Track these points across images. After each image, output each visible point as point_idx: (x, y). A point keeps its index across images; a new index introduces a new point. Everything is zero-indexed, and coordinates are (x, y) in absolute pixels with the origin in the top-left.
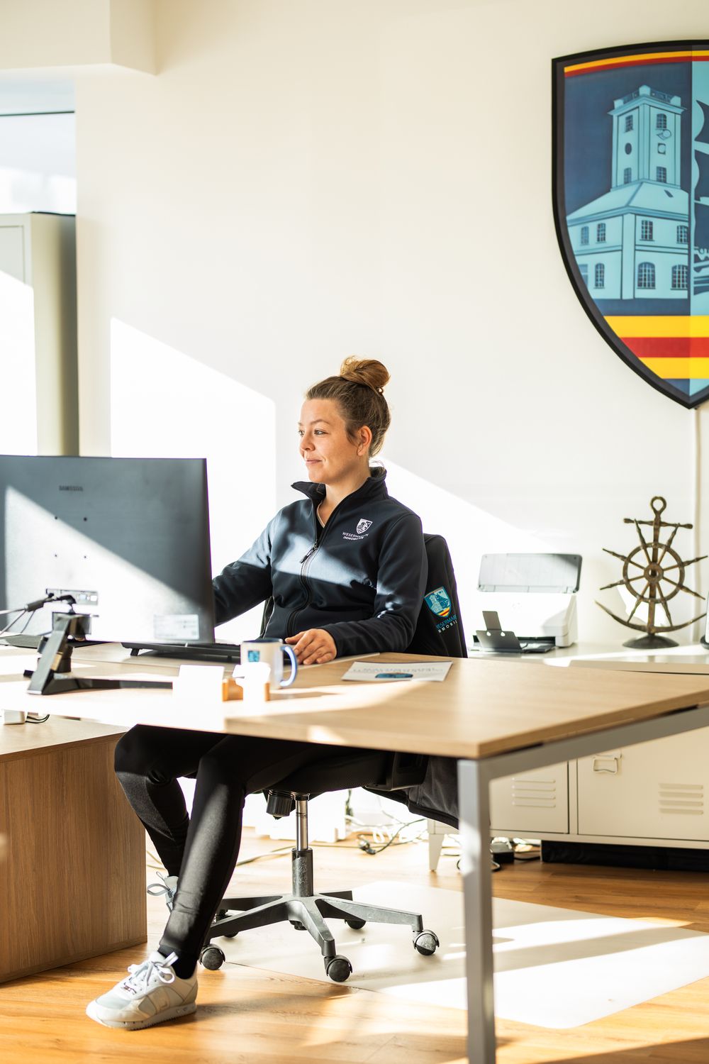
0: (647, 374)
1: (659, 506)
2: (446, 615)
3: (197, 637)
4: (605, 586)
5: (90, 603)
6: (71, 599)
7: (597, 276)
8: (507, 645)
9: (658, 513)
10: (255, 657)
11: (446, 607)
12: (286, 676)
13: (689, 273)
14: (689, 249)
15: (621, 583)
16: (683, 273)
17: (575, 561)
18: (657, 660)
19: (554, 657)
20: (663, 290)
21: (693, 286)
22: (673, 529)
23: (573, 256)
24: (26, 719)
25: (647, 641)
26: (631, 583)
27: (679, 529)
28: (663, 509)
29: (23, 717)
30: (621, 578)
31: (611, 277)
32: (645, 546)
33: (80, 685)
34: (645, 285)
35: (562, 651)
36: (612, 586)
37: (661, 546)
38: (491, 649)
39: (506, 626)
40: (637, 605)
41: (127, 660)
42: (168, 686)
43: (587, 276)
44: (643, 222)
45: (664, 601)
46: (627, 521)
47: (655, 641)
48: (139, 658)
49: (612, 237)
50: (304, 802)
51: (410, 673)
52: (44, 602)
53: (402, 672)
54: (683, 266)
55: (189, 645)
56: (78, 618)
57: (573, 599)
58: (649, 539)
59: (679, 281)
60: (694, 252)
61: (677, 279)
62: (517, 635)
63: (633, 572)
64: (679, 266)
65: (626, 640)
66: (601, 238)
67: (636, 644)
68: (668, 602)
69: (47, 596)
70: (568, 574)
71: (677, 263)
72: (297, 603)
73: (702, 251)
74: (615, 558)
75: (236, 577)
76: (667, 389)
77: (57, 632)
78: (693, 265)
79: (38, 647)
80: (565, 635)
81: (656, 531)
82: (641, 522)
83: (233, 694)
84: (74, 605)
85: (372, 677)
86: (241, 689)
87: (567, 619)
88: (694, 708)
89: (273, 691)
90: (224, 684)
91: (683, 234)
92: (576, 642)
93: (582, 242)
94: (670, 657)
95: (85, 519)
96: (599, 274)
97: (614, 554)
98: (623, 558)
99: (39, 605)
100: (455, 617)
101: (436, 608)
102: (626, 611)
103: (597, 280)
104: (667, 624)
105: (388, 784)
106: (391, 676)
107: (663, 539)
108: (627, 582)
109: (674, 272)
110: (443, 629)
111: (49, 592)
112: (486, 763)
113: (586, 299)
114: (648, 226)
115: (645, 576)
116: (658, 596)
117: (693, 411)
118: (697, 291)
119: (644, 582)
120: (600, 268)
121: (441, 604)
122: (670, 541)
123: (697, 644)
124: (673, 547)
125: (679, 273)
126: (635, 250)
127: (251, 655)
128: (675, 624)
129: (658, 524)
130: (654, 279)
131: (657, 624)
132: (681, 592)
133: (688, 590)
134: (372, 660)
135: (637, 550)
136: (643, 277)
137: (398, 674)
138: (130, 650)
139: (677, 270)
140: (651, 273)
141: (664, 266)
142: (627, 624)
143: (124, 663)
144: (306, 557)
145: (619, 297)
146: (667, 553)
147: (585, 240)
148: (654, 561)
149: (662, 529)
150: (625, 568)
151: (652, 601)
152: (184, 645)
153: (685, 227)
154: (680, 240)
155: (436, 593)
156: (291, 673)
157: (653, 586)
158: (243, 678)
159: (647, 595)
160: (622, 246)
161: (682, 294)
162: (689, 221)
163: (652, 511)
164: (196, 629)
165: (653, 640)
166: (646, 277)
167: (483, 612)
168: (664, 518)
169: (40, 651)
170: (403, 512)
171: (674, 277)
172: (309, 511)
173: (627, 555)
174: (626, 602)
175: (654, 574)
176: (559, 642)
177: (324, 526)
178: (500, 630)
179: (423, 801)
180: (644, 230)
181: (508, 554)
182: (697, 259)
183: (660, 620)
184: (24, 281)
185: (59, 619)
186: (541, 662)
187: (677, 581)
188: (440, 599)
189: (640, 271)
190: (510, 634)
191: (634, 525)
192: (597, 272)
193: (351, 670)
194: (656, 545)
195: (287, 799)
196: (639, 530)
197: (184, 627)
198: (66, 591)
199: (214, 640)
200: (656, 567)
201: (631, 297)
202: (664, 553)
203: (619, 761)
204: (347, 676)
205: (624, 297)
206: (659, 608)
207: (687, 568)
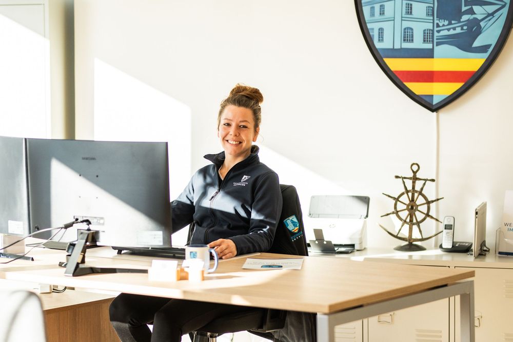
0: (408, 92)
1: (415, 169)
2: (296, 231)
3: (161, 244)
4: (384, 215)
5: (99, 224)
6: (88, 222)
7: (379, 35)
8: (328, 249)
9: (415, 173)
10: (194, 255)
11: (296, 227)
12: (211, 266)
13: (433, 34)
14: (433, 20)
15: (393, 213)
16: (430, 33)
17: (365, 200)
18: (414, 258)
19: (354, 256)
20: (418, 43)
21: (435, 41)
22: (424, 182)
23: (365, 23)
24: (53, 291)
25: (408, 247)
26: (399, 213)
27: (427, 182)
28: (417, 171)
29: (51, 289)
30: (393, 210)
31: (387, 35)
32: (407, 192)
33: (93, 271)
34: (407, 41)
35: (358, 252)
36: (388, 215)
37: (417, 192)
38: (320, 251)
39: (327, 238)
40: (402, 226)
41: (116, 256)
42: (145, 271)
43: (373, 35)
44: (406, 4)
45: (418, 223)
46: (397, 177)
47: (413, 247)
48: (122, 255)
49: (388, 12)
50: (214, 339)
51: (280, 265)
52: (73, 223)
53: (275, 264)
54: (430, 30)
55: (152, 248)
56: (93, 233)
57: (365, 223)
58: (410, 188)
59: (427, 38)
60: (436, 22)
61: (426, 37)
62: (333, 243)
63: (400, 206)
64: (428, 30)
65: (395, 246)
66: (382, 13)
67: (402, 249)
68: (420, 224)
69: (74, 220)
70: (362, 208)
71: (426, 28)
72: (209, 224)
73: (441, 21)
74: (390, 198)
75: (176, 209)
76: (420, 101)
77: (81, 241)
78: (436, 29)
79: (67, 249)
80: (361, 243)
81: (414, 183)
82: (405, 178)
83: (183, 277)
84: (90, 225)
85: (259, 267)
86: (187, 273)
87: (362, 233)
88: (446, 285)
89: (206, 275)
90: (178, 271)
91: (430, 11)
92: (366, 247)
93: (371, 15)
94: (422, 256)
95: (97, 176)
96: (381, 34)
97: (389, 196)
98: (394, 198)
99: (70, 225)
100: (301, 232)
101: (291, 227)
102: (396, 229)
103: (379, 37)
104: (420, 237)
105: (264, 329)
106: (270, 266)
107: (418, 188)
108: (396, 212)
109: (424, 33)
110: (295, 239)
111: (75, 218)
112: (333, 316)
113: (373, 48)
114: (410, 6)
115: (407, 209)
116: (414, 221)
117: (435, 113)
118: (438, 44)
119: (407, 212)
120: (381, 30)
121: (294, 225)
122: (422, 189)
123: (437, 249)
124: (423, 192)
125: (427, 33)
126: (402, 20)
127: (192, 254)
128: (424, 237)
129: (415, 179)
130: (412, 37)
131: (414, 237)
132: (428, 219)
133: (432, 217)
134: (256, 257)
135: (403, 194)
136: (406, 36)
137: (274, 265)
138: (117, 251)
139: (426, 32)
140: (411, 34)
141: (419, 30)
142: (396, 237)
143: (113, 258)
144: (213, 197)
145: (392, 47)
146: (420, 196)
147: (372, 14)
148: (412, 200)
149: (417, 182)
150: (396, 205)
151: (411, 224)
152: (149, 248)
153: (431, 7)
154: (428, 15)
155: (291, 218)
156: (214, 264)
157: (411, 215)
158: (188, 267)
159: (408, 220)
160: (394, 18)
161: (429, 46)
162: (434, 4)
163: (411, 171)
164: (161, 239)
165: (411, 246)
166: (408, 35)
167: (314, 229)
168: (418, 175)
169: (68, 251)
170: (266, 171)
171: (424, 36)
172: (214, 171)
173: (396, 197)
174: (395, 224)
175: (412, 208)
176: (357, 247)
177: (223, 179)
178: (323, 240)
179: (283, 339)
180: (407, 9)
181: (326, 196)
182: (438, 26)
183: (416, 234)
184: (45, 36)
185: (82, 233)
186: (349, 259)
187: (426, 212)
188: (293, 222)
189: (405, 32)
190: (329, 242)
191: (401, 179)
192: (379, 33)
193: (246, 263)
194: (413, 191)
195: (205, 337)
196: (404, 182)
197: (155, 238)
198: (86, 217)
199: (171, 245)
200: (414, 204)
201: (400, 47)
202: (418, 196)
203: (393, 316)
204: (244, 267)
205: (395, 48)
206: (415, 228)
207: (431, 205)
